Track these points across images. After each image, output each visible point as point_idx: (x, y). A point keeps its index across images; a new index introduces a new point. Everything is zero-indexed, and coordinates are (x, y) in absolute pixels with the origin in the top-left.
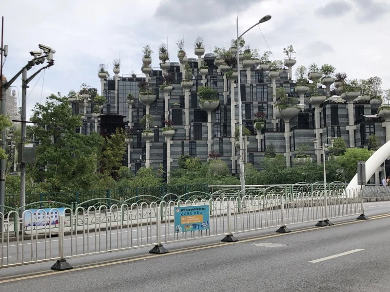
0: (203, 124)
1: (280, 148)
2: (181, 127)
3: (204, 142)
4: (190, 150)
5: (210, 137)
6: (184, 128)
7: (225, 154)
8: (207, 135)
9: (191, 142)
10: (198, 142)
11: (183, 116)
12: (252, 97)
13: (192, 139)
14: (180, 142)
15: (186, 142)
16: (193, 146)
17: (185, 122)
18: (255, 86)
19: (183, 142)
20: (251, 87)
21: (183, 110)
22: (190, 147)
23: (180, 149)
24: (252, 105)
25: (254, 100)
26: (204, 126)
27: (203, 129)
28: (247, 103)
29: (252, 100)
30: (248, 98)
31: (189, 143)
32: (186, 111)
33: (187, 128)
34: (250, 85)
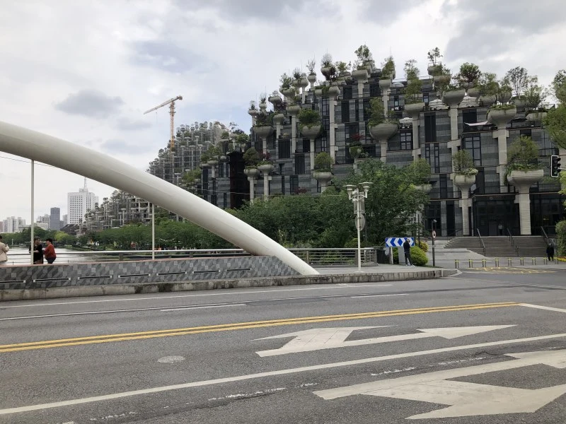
0: (306, 154)
3: (306, 176)
4: (292, 186)
8: (310, 168)
10: (300, 176)
13: (294, 174)
14: (280, 177)
15: (287, 177)
16: (295, 182)
18: (361, 102)
19: (283, 178)
20: (357, 103)
22: (292, 183)
23: (280, 186)
24: (357, 126)
25: (360, 119)
26: (307, 157)
27: (306, 161)
28: (352, 124)
30: (352, 117)
31: (290, 178)
32: (293, 141)
34: (354, 101)
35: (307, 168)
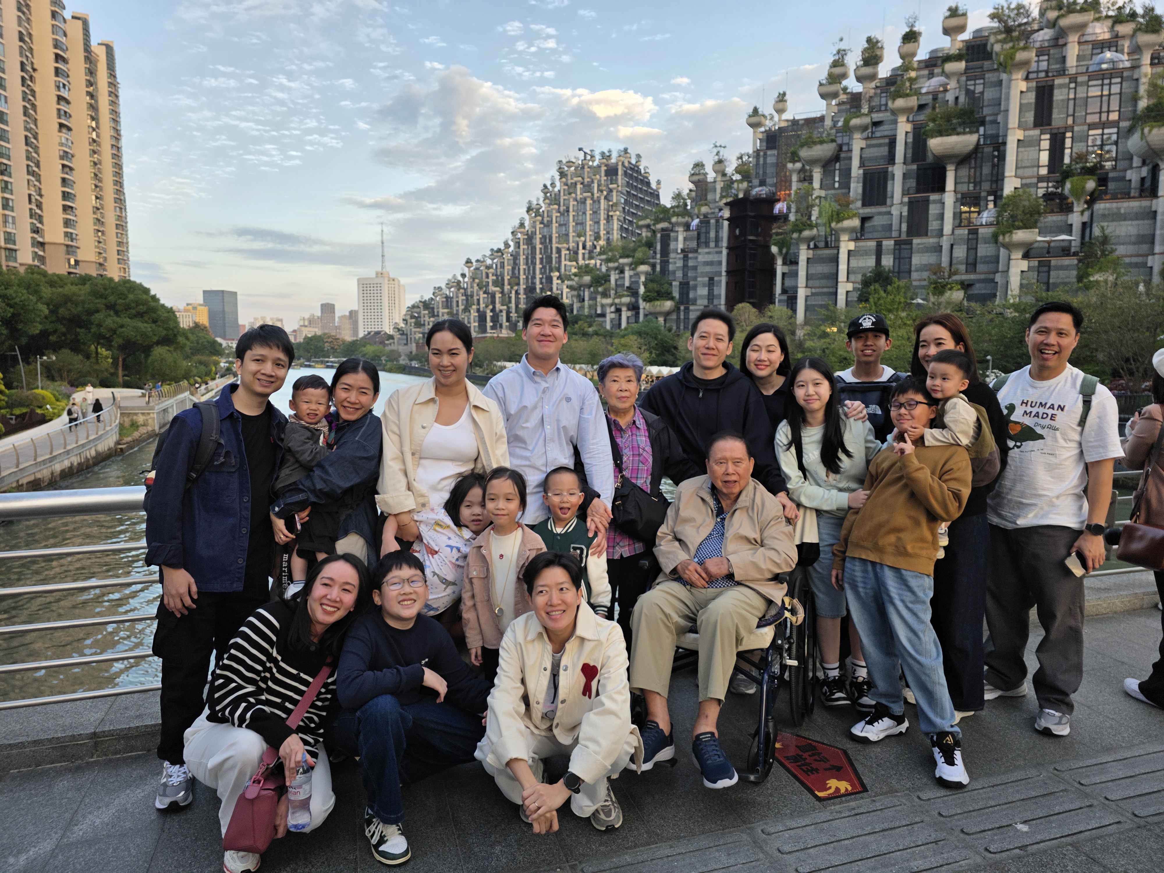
0: (933, 197)
1: (1134, 244)
2: (883, 209)
3: (932, 240)
4: (897, 261)
5: (948, 228)
6: (889, 213)
7: (980, 267)
8: (942, 225)
9: (898, 243)
10: (916, 241)
11: (889, 183)
12: (1071, 111)
13: (904, 236)
14: (872, 244)
15: (889, 244)
16: (905, 254)
17: (892, 197)
18: (1082, 84)
19: (879, 245)
20: (1072, 85)
21: (890, 169)
22: (897, 256)
23: (871, 262)
24: (1069, 134)
25: (1078, 121)
26: (935, 202)
27: (933, 210)
28: (1055, 131)
29: (1070, 121)
30: (1058, 117)
31: (895, 244)
32: (898, 170)
33: (895, 211)
34: (1067, 80)
35: (934, 225)
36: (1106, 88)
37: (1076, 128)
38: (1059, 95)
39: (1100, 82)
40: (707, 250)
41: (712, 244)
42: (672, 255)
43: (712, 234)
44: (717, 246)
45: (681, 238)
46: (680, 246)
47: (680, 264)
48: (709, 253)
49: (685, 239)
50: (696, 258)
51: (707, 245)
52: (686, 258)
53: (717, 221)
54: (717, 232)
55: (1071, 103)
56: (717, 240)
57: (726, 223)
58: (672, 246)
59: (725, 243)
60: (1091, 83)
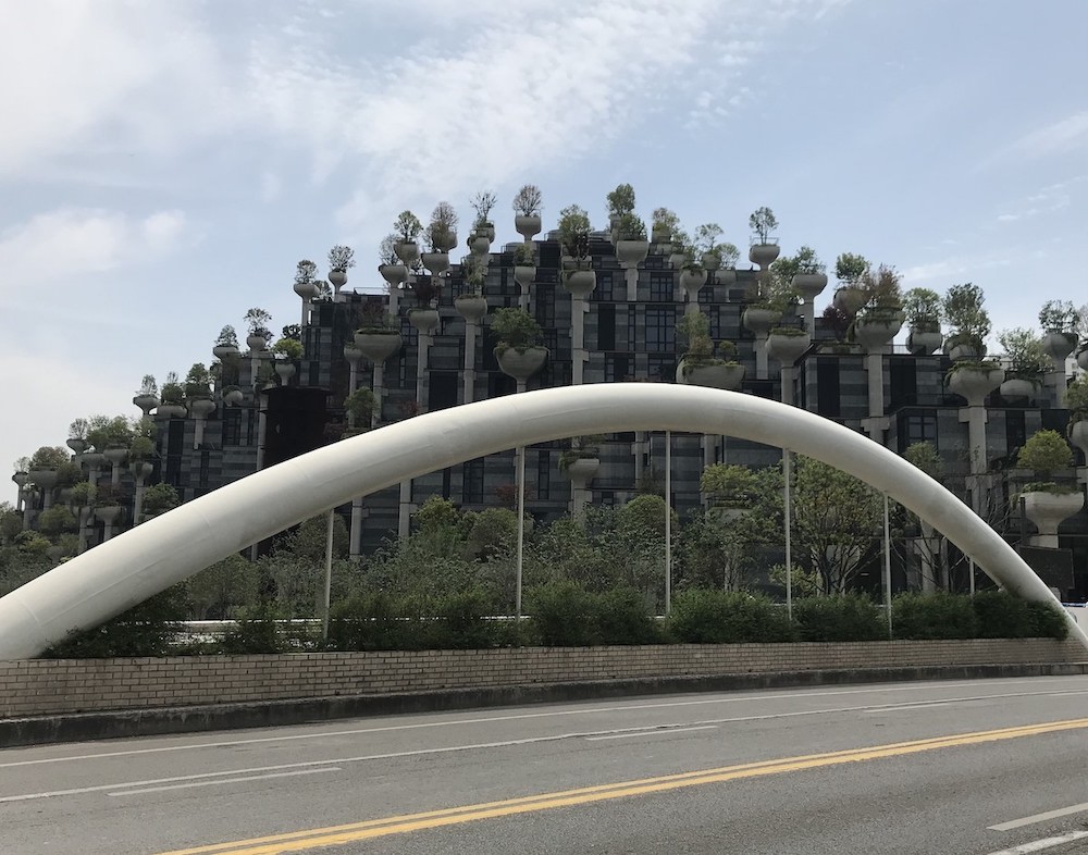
3: (505, 460)
4: (467, 481)
7: (553, 494)
10: (487, 459)
11: (460, 390)
12: (632, 339)
16: (476, 473)
18: (640, 312)
20: (632, 312)
21: (459, 375)
22: (468, 475)
23: (439, 480)
24: (631, 361)
25: (638, 348)
28: (619, 356)
29: (632, 348)
30: (620, 341)
32: (468, 376)
34: (627, 307)
36: (662, 319)
37: (637, 356)
38: (621, 321)
39: (656, 313)
40: (236, 449)
41: (243, 442)
42: (185, 452)
43: (244, 428)
44: (250, 443)
45: (199, 429)
46: (198, 439)
47: (196, 464)
48: (238, 453)
49: (205, 431)
50: (221, 458)
51: (236, 443)
52: (205, 458)
53: (251, 412)
54: (251, 427)
55: (632, 329)
56: (251, 437)
57: (262, 417)
58: (186, 438)
59: (261, 441)
60: (648, 312)
